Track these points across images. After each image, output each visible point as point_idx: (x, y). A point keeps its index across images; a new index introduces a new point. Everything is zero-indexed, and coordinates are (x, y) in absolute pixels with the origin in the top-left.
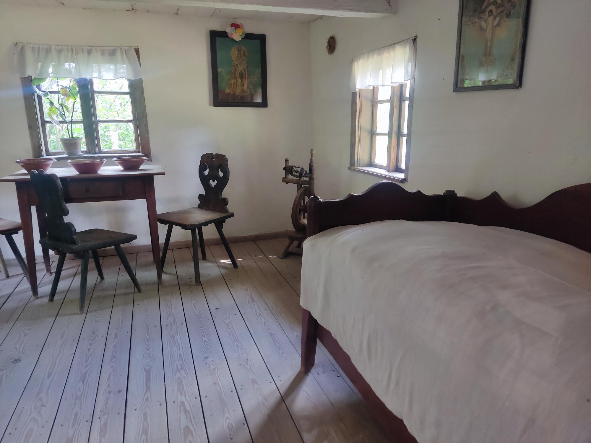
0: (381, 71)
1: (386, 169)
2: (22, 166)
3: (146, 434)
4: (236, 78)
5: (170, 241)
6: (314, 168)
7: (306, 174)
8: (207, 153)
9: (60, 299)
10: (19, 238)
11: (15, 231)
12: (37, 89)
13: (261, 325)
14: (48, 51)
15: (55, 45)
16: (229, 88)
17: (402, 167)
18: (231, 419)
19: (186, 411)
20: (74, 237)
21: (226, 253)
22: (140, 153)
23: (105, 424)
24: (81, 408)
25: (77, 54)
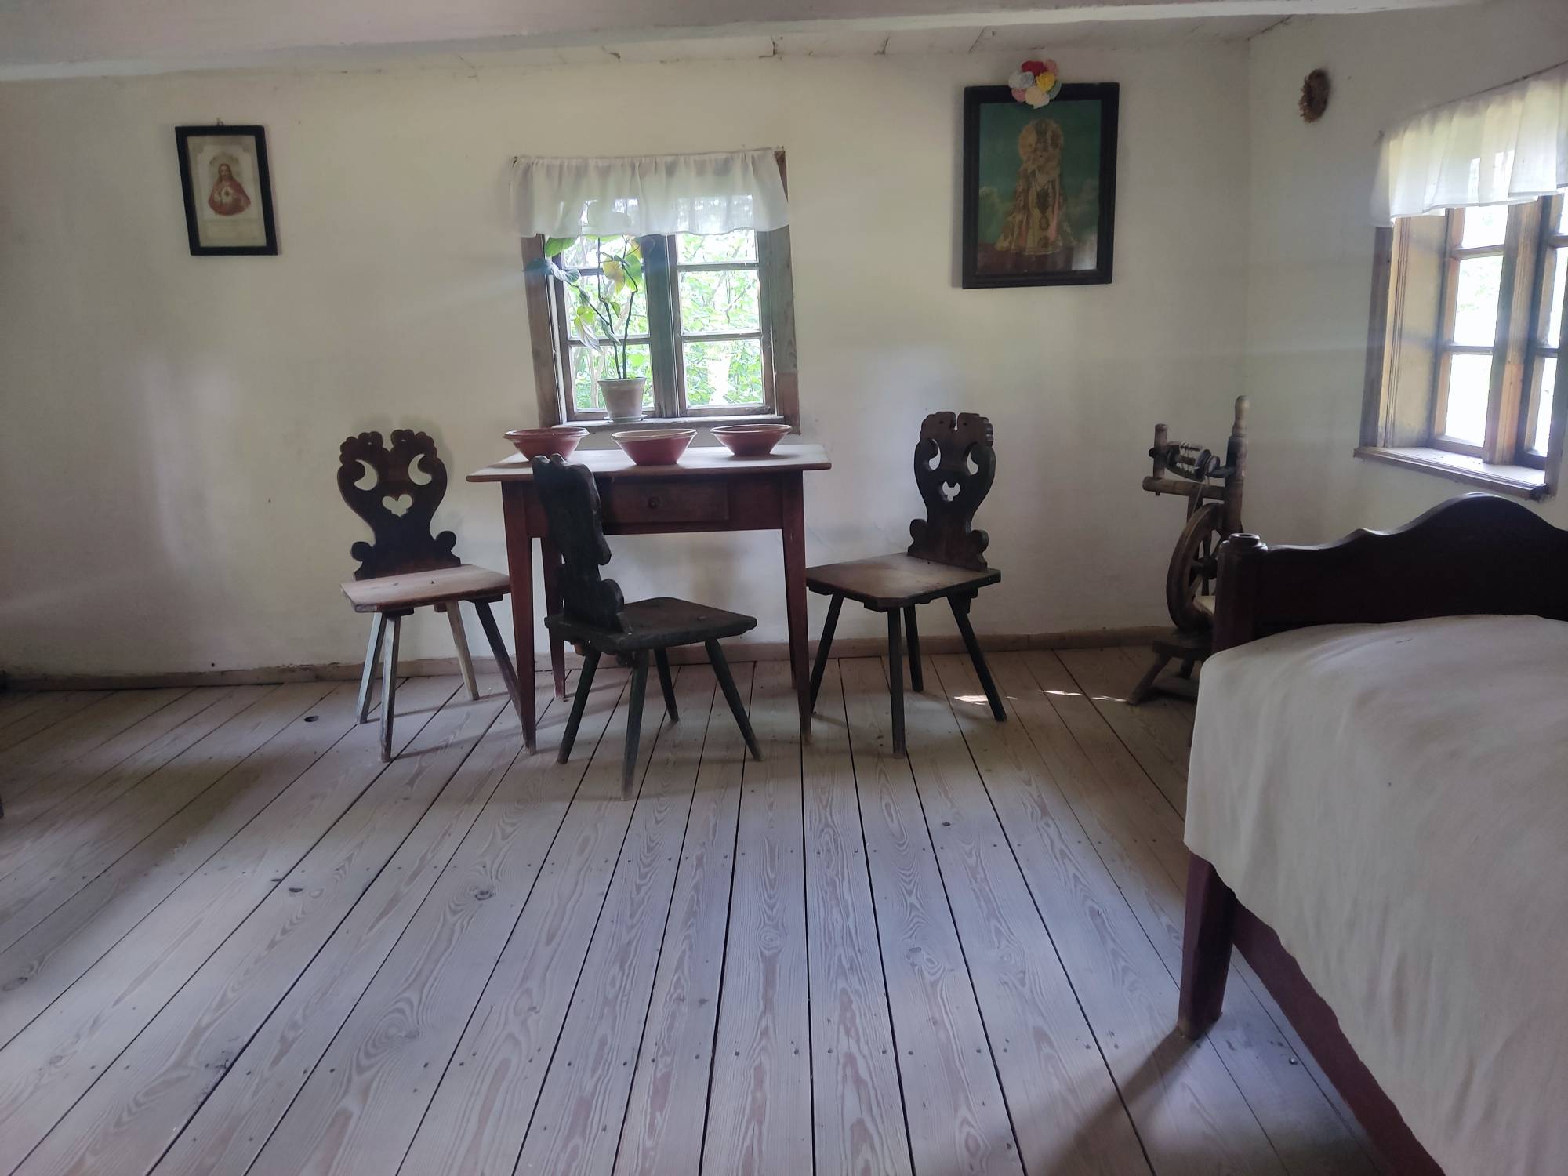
0: (1476, 162)
1: (1480, 457)
2: (516, 445)
3: (760, 1123)
4: (1029, 210)
5: (836, 637)
6: (1243, 449)
7: (1217, 467)
8: (938, 413)
9: (582, 760)
10: (503, 611)
11: (495, 594)
12: (554, 265)
13: (1066, 883)
14: (580, 172)
15: (596, 158)
16: (1006, 237)
17: (1536, 451)
18: (975, 1125)
19: (858, 1081)
20: (619, 614)
21: (975, 677)
22: (773, 413)
23: (667, 1077)
24: (613, 1029)
25: (642, 176)
